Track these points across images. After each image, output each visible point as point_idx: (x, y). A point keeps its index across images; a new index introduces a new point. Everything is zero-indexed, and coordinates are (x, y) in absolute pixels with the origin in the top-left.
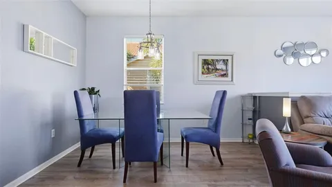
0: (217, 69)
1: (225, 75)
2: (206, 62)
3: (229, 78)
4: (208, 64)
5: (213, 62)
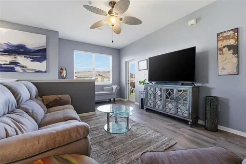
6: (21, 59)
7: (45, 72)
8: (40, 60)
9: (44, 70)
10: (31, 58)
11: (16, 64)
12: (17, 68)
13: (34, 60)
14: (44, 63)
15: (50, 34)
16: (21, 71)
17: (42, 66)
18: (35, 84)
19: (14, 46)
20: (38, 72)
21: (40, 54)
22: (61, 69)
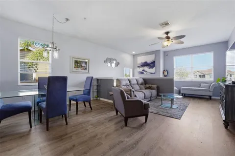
0: (82, 66)
1: (85, 69)
2: (76, 62)
3: (87, 71)
4: (78, 63)
5: (81, 62)
6: (146, 68)
7: (155, 73)
8: (152, 68)
11: (144, 70)
12: (145, 72)
13: (150, 68)
14: (154, 68)
15: (156, 53)
17: (153, 70)
20: (152, 73)
21: (152, 65)
22: (164, 71)
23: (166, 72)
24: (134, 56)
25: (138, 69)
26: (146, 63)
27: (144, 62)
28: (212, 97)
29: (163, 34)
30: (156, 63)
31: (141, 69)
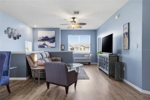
6: (47, 43)
7: (55, 47)
8: (53, 42)
9: (54, 46)
10: (50, 42)
11: (45, 44)
12: (45, 46)
13: (51, 42)
14: (54, 43)
16: (46, 47)
17: (53, 45)
18: (49, 53)
19: (44, 37)
20: (52, 47)
21: (53, 40)
22: (62, 45)
23: (63, 47)
24: (34, 29)
25: (39, 43)
26: (47, 37)
27: (44, 36)
28: (91, 63)
29: (71, 18)
30: (56, 39)
31: (42, 43)
